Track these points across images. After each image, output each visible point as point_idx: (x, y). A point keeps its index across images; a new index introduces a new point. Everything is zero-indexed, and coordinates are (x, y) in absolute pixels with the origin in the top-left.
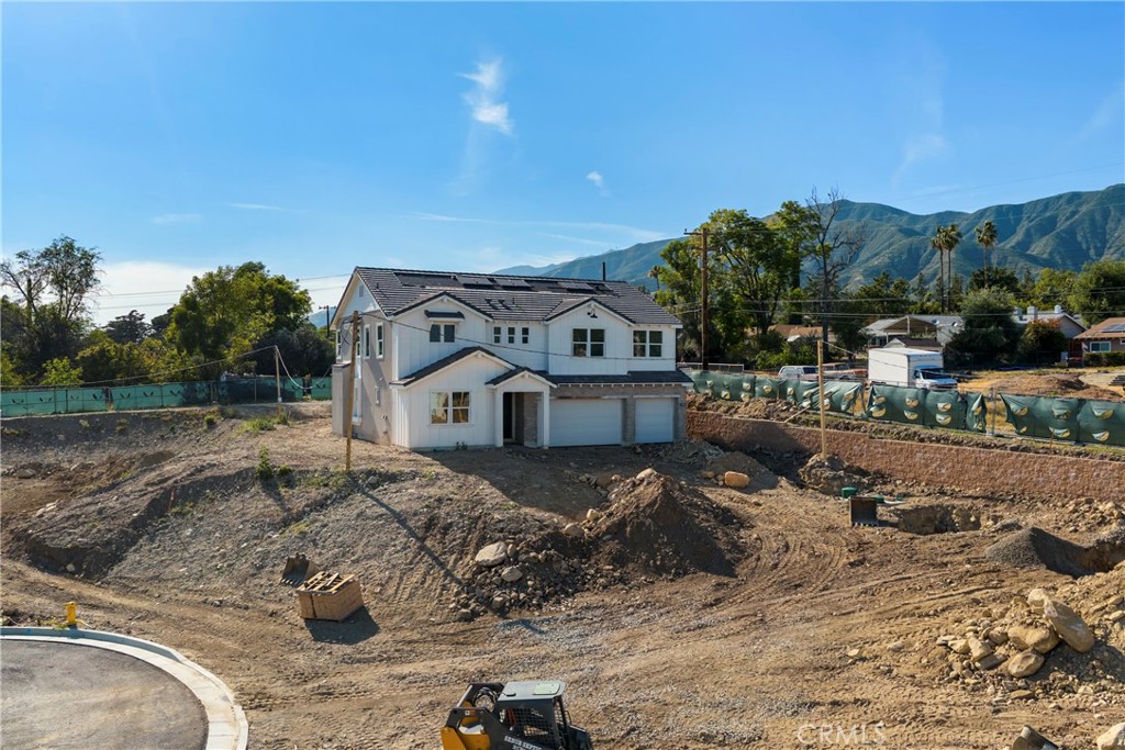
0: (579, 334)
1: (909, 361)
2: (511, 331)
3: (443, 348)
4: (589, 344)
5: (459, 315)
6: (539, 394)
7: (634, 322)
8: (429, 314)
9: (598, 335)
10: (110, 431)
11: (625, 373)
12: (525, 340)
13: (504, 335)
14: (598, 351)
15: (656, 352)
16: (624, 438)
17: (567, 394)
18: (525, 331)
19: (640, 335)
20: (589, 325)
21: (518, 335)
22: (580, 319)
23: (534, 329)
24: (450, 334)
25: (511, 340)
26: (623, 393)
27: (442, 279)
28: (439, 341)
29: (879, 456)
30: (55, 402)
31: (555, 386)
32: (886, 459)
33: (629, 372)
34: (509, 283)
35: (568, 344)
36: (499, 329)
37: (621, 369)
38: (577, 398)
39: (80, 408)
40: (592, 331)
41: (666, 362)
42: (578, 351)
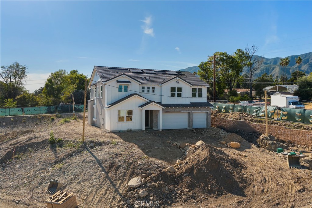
0: (173, 89)
1: (287, 99)
2: (148, 88)
3: (123, 94)
4: (176, 93)
5: (129, 82)
6: (158, 111)
7: (192, 85)
8: (118, 82)
9: (180, 89)
10: (20, 122)
11: (189, 103)
12: (154, 91)
13: (146, 90)
14: (179, 95)
15: (200, 96)
16: (189, 126)
17: (169, 111)
18: (154, 88)
19: (194, 90)
20: (176, 86)
21: (151, 90)
22: (173, 84)
23: (157, 87)
24: (126, 89)
25: (148, 91)
26: (189, 110)
27: (124, 70)
28: (122, 91)
29: (289, 135)
30: (6, 113)
31: (164, 108)
32: (292, 136)
33: (190, 103)
34: (148, 72)
35: (169, 93)
36: (144, 87)
37: (188, 102)
38: (172, 112)
39: (14, 114)
40: (177, 88)
41: (204, 100)
42: (173, 95)
